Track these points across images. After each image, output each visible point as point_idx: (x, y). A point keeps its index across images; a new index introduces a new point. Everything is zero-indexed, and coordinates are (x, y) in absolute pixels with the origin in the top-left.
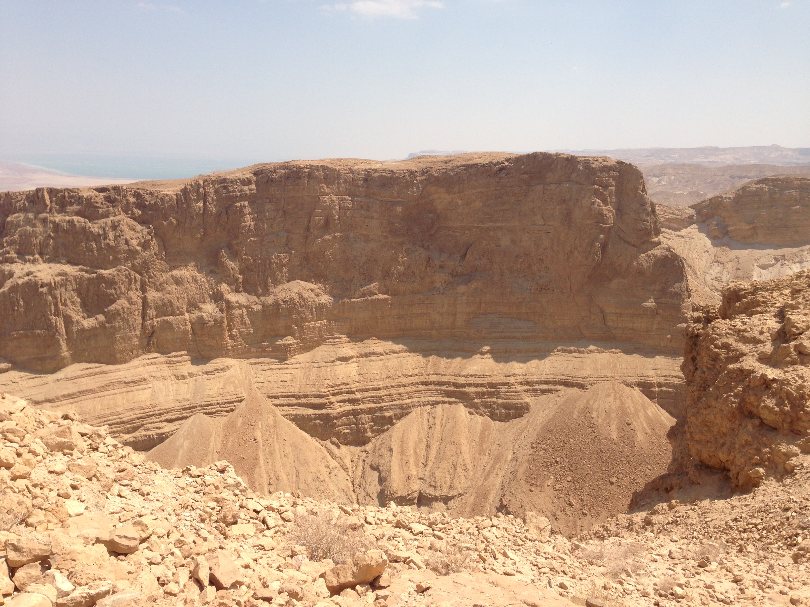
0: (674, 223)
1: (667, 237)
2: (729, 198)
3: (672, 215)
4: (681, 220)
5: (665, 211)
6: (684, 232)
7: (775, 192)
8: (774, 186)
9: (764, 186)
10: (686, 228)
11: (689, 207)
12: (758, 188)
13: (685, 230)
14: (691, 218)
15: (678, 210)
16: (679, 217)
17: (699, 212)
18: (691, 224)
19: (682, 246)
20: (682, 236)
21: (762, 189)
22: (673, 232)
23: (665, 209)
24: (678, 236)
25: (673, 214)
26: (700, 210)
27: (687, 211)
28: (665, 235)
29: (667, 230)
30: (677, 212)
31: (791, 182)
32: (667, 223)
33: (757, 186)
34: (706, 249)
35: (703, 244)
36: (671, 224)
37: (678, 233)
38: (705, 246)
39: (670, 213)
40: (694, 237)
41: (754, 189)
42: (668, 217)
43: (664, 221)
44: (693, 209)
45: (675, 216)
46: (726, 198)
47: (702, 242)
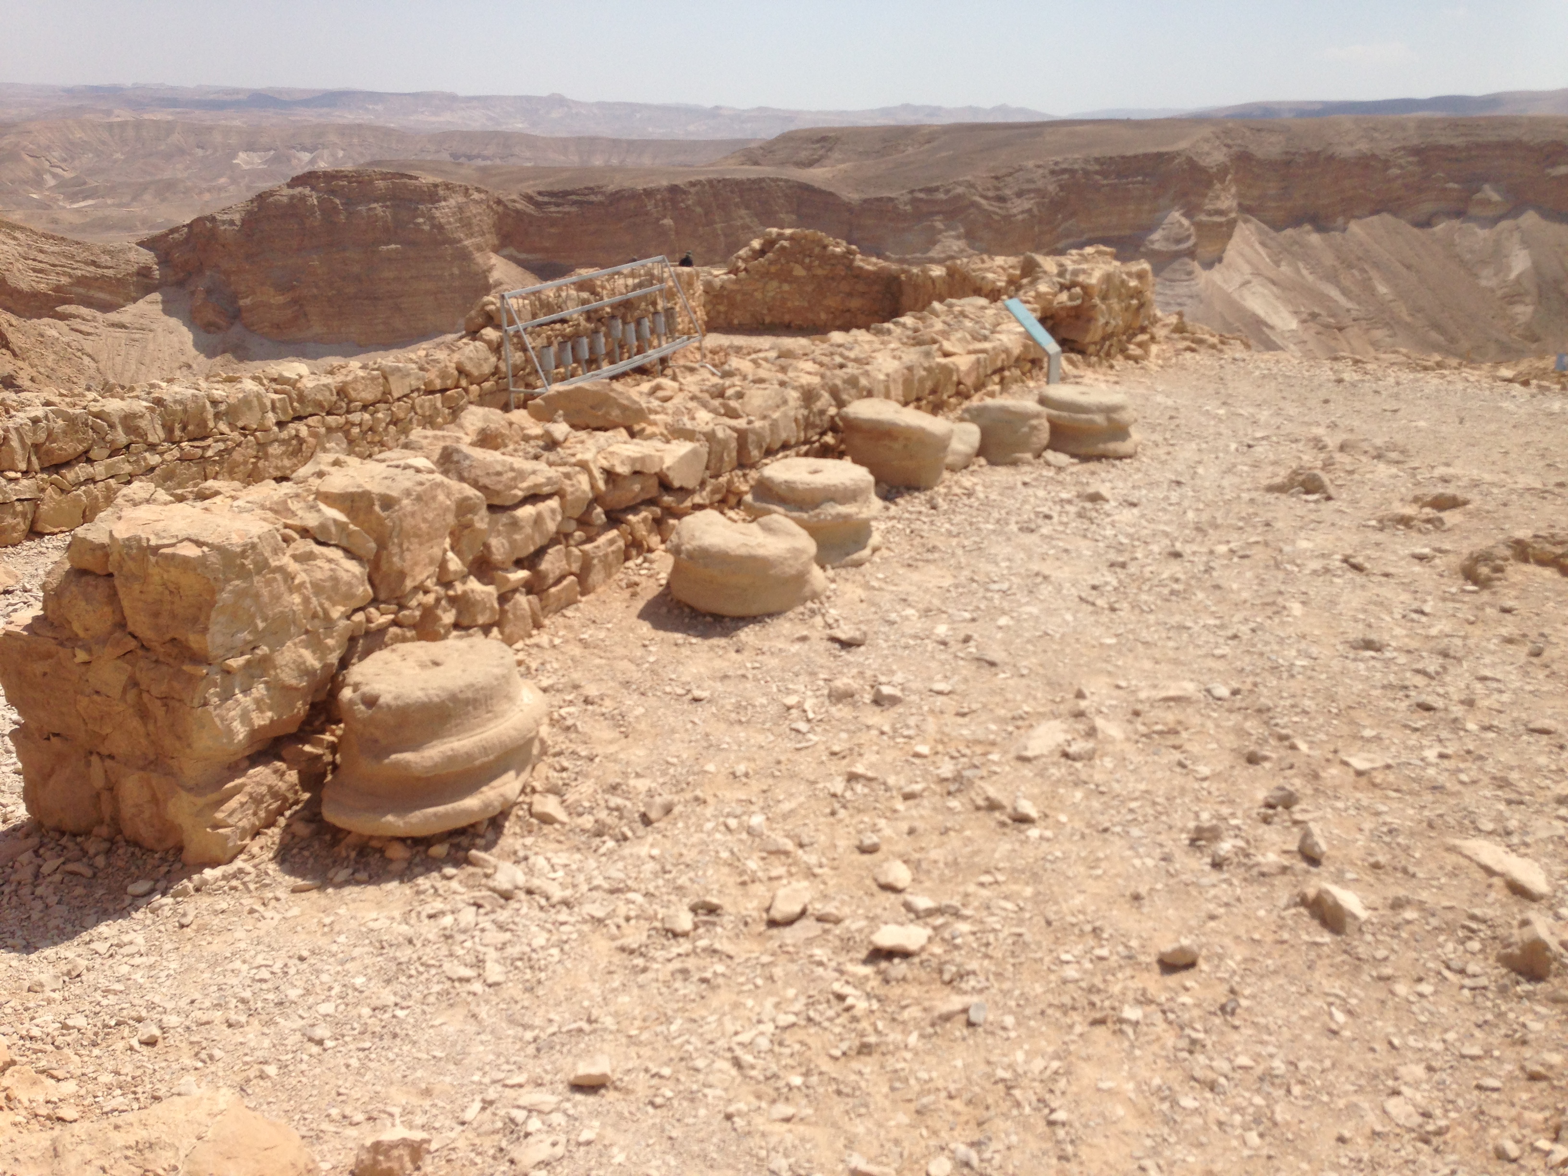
0: (101, 289)
1: (83, 328)
2: (232, 223)
3: (92, 269)
4: (119, 280)
5: (73, 257)
6: (128, 313)
7: (335, 208)
8: (333, 192)
9: (307, 191)
10: (135, 300)
11: (141, 244)
12: (292, 197)
13: (131, 308)
14: (145, 276)
15: (110, 253)
16: (110, 273)
17: (164, 260)
18: (148, 290)
19: (123, 353)
20: (123, 326)
21: (303, 198)
22: (98, 314)
23: (73, 249)
24: (113, 325)
25: (94, 263)
26: (167, 254)
27: (132, 256)
28: (76, 323)
29: (84, 311)
30: (105, 259)
31: (371, 182)
32: (81, 290)
33: (291, 192)
34: (184, 359)
35: (177, 346)
36: (92, 293)
37: (113, 316)
38: (182, 352)
39: (86, 263)
40: (154, 326)
41: (285, 200)
42: (79, 273)
43: (72, 285)
44: (150, 249)
45: (100, 271)
46: (224, 222)
47: (174, 338)
